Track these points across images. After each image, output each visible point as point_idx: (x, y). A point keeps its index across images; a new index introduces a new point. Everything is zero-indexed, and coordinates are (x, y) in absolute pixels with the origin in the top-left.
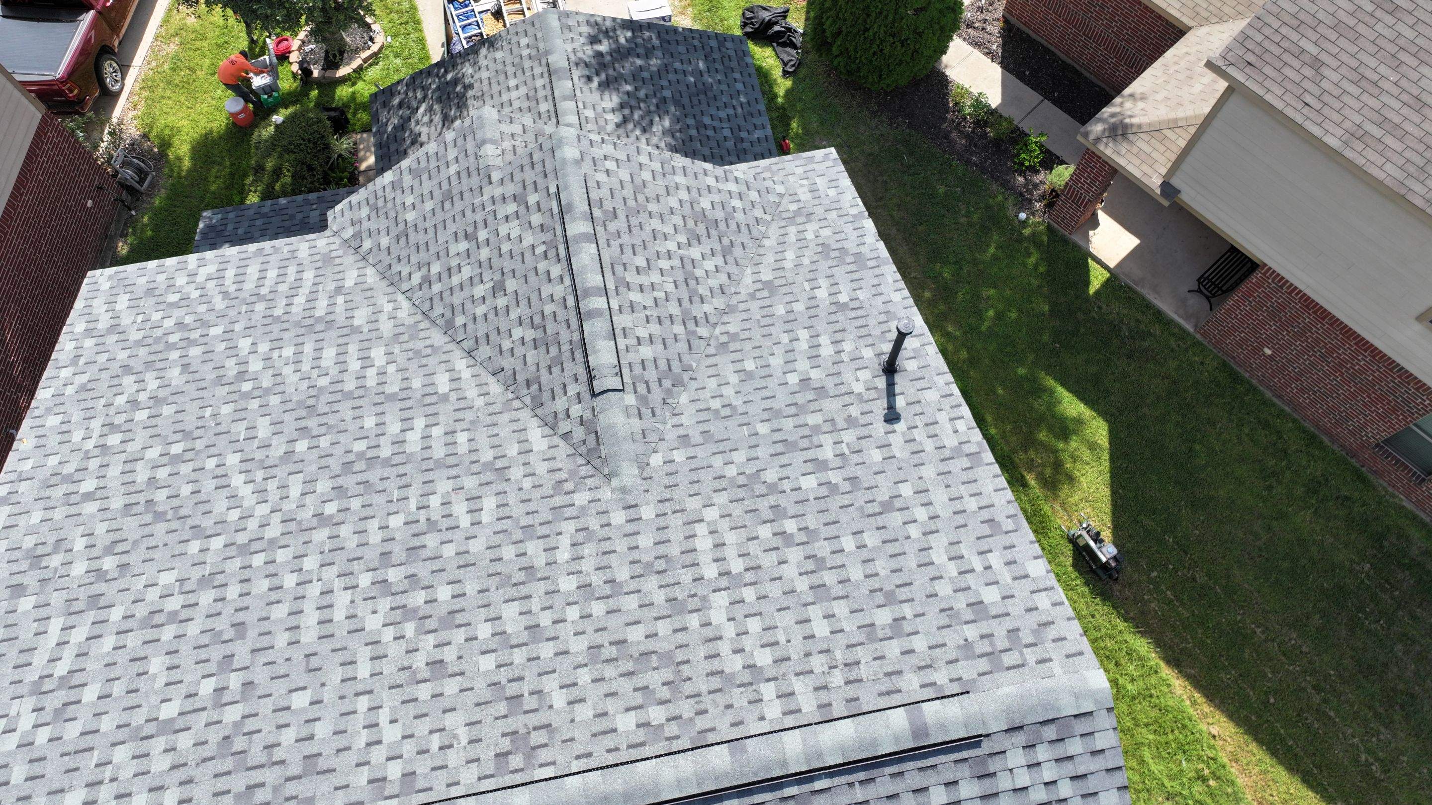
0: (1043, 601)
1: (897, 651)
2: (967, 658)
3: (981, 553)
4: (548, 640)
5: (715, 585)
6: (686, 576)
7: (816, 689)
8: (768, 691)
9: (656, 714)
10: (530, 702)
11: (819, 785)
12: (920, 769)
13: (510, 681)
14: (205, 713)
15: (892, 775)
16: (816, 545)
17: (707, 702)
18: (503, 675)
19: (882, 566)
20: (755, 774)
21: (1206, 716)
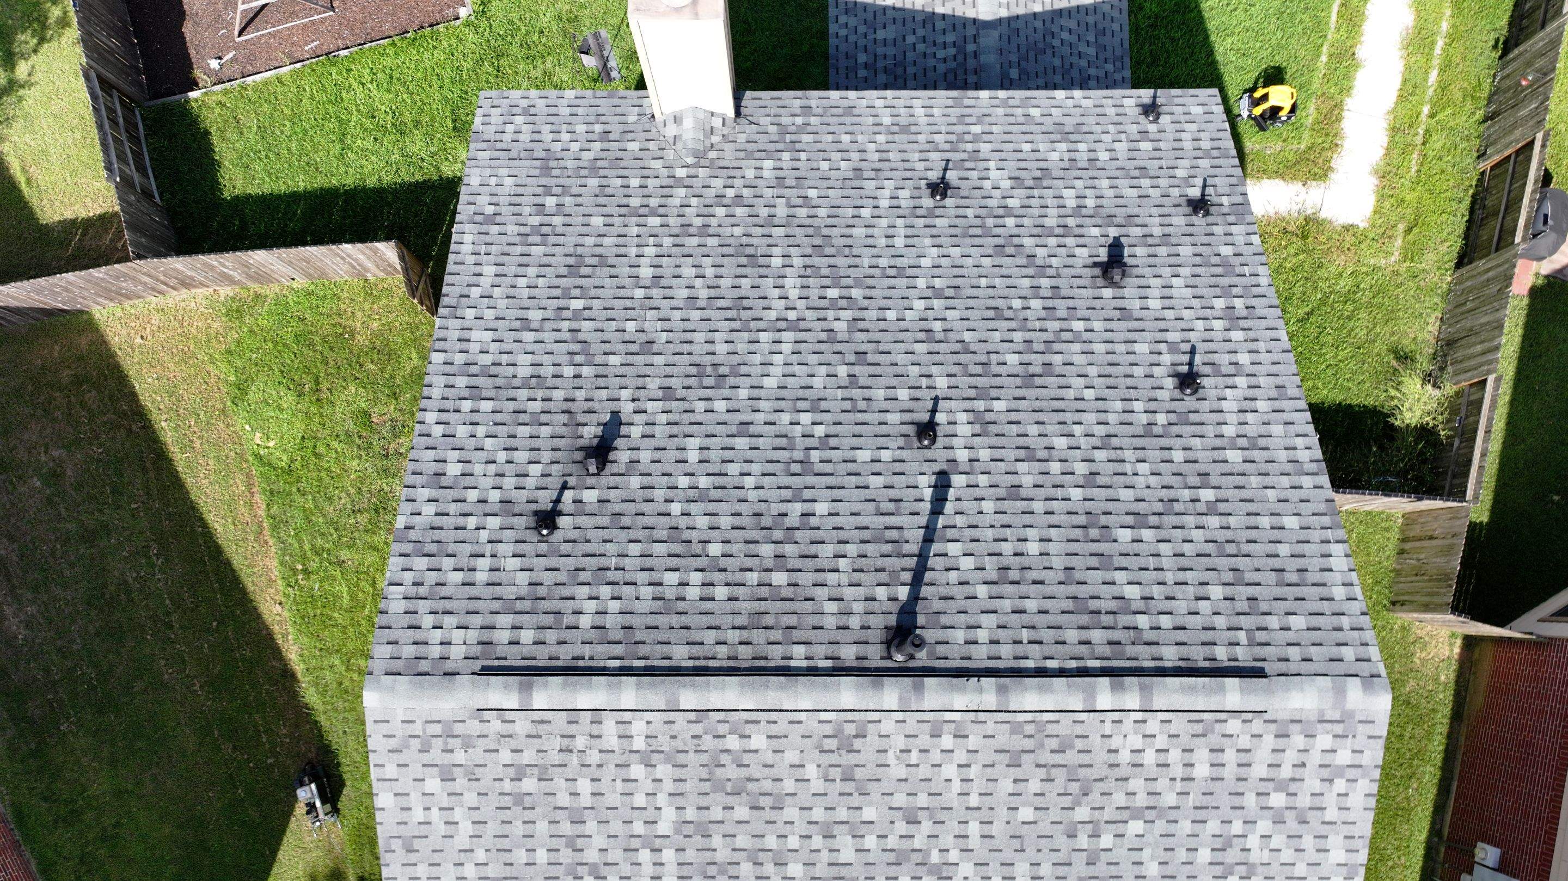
0: (391, 771)
1: (525, 754)
2: (470, 737)
3: (429, 823)
4: (816, 823)
5: (667, 841)
6: (690, 855)
7: (600, 737)
8: (639, 743)
9: (733, 742)
10: (836, 773)
11: (617, 663)
12: (535, 659)
13: (851, 794)
14: (1106, 818)
15: (558, 659)
16: (570, 861)
17: (691, 745)
18: (856, 800)
19: (518, 829)
20: (663, 682)
21: (280, 623)
